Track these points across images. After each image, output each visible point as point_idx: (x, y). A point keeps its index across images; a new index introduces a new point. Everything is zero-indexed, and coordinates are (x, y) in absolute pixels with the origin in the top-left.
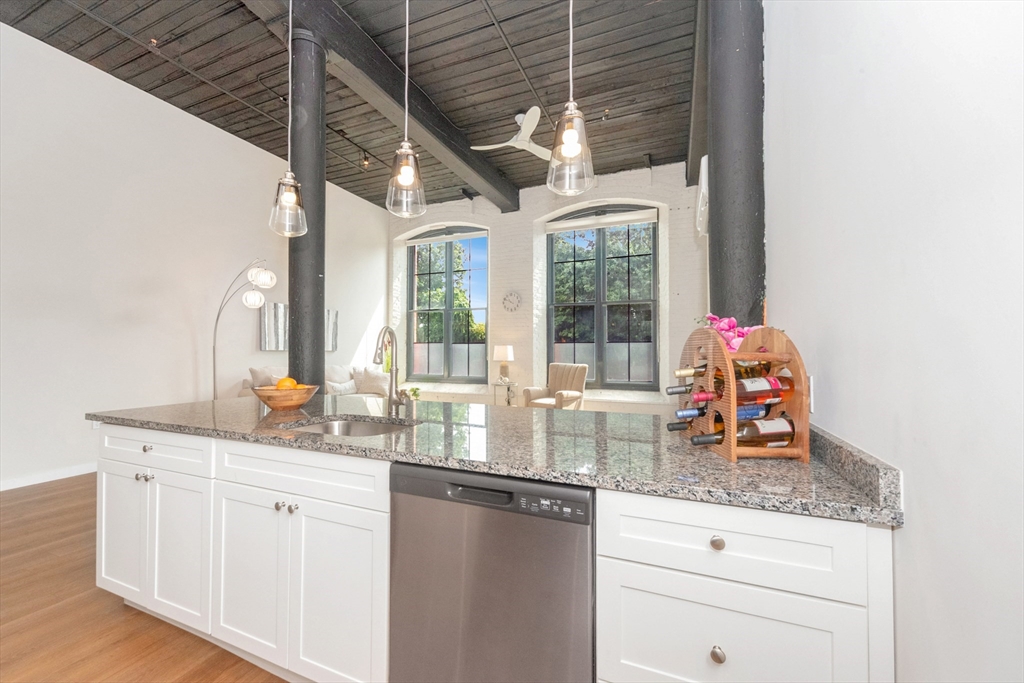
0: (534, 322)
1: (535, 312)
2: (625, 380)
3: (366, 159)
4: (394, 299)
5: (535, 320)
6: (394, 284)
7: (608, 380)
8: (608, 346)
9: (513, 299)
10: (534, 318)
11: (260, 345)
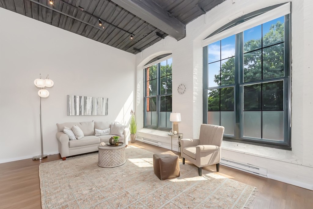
0: (194, 99)
1: (195, 93)
2: (259, 138)
3: (132, 36)
4: (138, 92)
5: (194, 98)
6: (138, 86)
7: (244, 137)
8: (243, 113)
9: (182, 87)
10: (194, 97)
11: (68, 114)
